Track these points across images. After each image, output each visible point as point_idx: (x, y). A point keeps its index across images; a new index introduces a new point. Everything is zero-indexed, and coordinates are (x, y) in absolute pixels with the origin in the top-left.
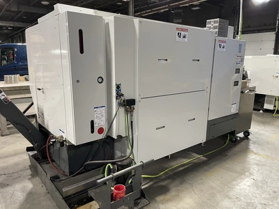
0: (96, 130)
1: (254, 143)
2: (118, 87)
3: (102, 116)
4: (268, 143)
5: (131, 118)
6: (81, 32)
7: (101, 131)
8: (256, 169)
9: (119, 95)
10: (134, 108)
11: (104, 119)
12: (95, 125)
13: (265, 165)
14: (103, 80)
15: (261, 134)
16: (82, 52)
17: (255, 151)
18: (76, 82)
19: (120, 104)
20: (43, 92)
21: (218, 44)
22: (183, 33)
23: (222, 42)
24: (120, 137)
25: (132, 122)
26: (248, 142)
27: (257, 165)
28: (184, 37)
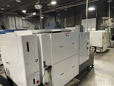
0: (36, 82)
1: (96, 69)
2: (44, 62)
3: (38, 75)
4: (101, 69)
5: (50, 74)
6: (27, 43)
7: (38, 82)
8: (99, 84)
9: (45, 66)
10: (51, 70)
11: (39, 76)
12: (35, 80)
13: (102, 81)
14: (37, 60)
15: (97, 65)
16: (28, 51)
17: (97, 74)
18: (26, 64)
19: (46, 70)
20: (9, 64)
21: (80, 35)
22: (68, 35)
23: (82, 34)
24: (46, 83)
25: (51, 76)
26: (94, 70)
27: (99, 81)
28: (68, 36)
